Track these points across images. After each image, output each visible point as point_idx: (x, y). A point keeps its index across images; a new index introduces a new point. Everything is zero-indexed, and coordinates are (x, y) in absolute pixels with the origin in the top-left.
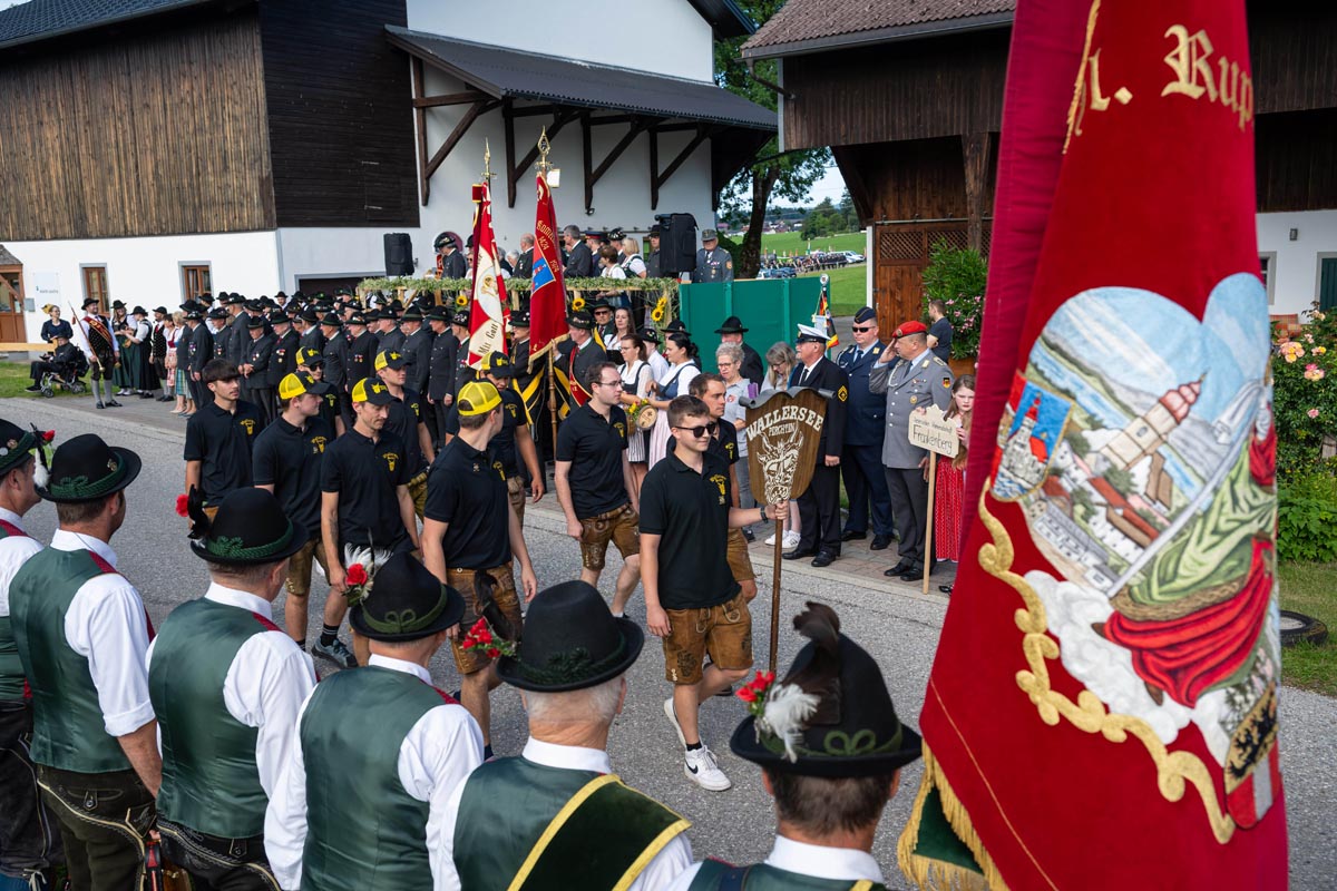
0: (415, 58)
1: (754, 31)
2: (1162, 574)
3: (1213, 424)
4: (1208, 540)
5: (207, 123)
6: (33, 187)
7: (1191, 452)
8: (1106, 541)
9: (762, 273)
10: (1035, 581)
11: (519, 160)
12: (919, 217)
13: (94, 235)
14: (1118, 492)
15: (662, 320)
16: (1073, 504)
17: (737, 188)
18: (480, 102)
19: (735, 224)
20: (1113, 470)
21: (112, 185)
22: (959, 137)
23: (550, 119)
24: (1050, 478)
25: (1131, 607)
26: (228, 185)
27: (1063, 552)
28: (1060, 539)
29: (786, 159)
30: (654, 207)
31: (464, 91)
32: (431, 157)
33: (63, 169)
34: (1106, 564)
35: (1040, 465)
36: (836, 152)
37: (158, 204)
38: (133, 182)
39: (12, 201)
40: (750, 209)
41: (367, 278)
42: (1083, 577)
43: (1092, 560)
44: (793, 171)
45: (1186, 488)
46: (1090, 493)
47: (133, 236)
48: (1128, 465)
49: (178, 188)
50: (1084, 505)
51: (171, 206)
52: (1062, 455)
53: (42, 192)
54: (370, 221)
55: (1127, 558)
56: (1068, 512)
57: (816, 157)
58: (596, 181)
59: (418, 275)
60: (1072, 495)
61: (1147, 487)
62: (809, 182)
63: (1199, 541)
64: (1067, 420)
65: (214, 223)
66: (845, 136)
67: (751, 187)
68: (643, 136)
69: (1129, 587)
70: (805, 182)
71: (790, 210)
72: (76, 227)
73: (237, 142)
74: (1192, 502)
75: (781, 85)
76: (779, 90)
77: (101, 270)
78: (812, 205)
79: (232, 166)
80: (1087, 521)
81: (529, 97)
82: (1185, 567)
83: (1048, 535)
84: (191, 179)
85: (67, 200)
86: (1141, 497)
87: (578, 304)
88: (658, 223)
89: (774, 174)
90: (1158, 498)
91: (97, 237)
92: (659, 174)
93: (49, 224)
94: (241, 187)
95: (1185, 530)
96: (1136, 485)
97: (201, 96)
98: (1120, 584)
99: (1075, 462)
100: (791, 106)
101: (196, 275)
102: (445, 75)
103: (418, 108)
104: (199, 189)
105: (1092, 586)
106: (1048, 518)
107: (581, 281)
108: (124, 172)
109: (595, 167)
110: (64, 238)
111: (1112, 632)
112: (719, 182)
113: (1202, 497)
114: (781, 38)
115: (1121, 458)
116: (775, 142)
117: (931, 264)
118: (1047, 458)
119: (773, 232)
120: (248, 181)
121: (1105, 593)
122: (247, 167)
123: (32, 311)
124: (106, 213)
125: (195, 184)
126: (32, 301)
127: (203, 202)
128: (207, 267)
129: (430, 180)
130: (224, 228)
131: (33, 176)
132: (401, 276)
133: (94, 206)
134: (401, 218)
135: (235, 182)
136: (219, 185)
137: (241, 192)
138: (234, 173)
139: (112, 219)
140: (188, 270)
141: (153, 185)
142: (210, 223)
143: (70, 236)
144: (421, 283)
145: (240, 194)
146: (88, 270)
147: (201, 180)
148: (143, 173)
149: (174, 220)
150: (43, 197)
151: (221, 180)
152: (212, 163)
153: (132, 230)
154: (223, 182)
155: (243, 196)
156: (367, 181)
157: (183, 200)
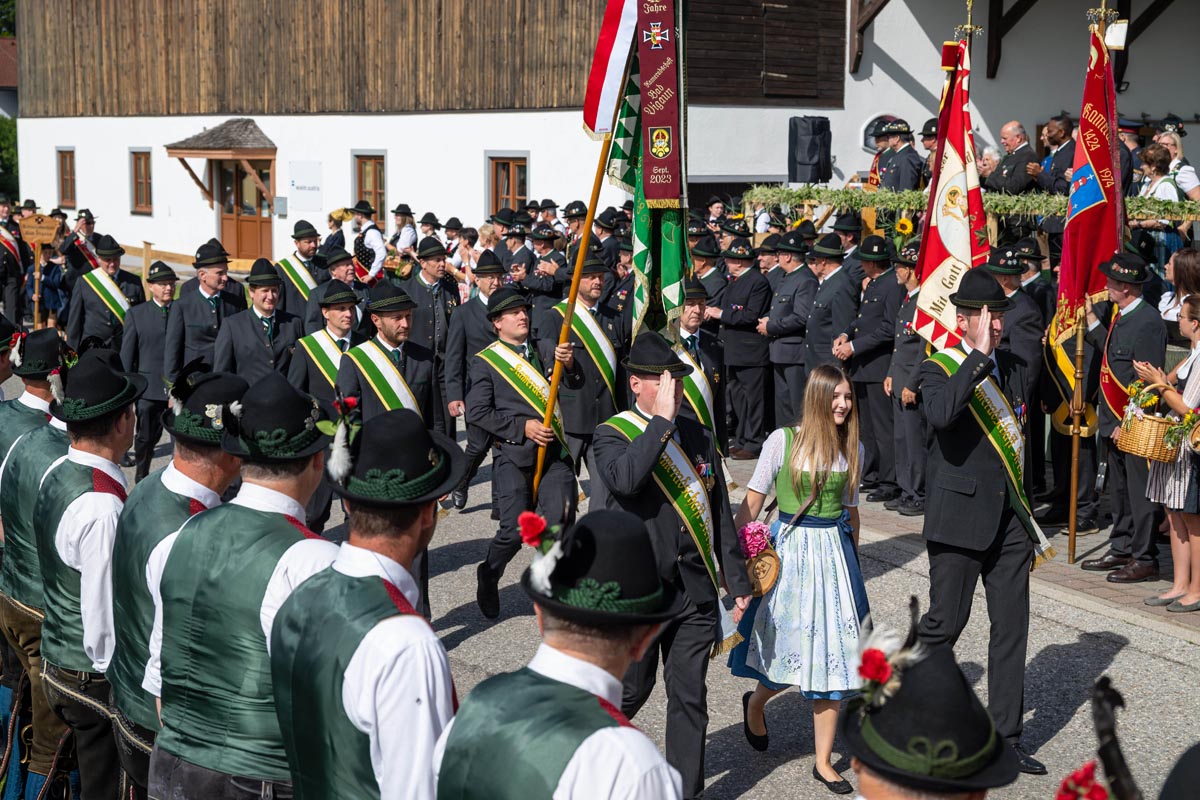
6: (300, 38)
11: (1010, 4)
13: (374, 108)
21: (405, 35)
26: (564, 39)
33: (341, 13)
37: (464, 65)
38: (433, 32)
39: (272, 58)
41: (759, 184)
47: (427, 111)
49: (494, 42)
51: (482, 68)
53: (311, 46)
54: (768, 96)
58: (1136, 36)
59: (835, 183)
65: (540, 94)
72: (351, 98)
77: (379, 160)
84: (513, 30)
85: (343, 58)
91: (378, 113)
93: (316, 92)
94: (581, 42)
101: (508, 170)
104: (523, 44)
108: (421, 18)
110: (333, 112)
122: (593, 11)
123: (283, 216)
124: (393, 77)
125: (518, 36)
126: (286, 199)
127: (526, 63)
128: (524, 159)
129: (865, 32)
130: (553, 102)
131: (301, 23)
132: (811, 184)
133: (377, 66)
134: (814, 93)
135: (574, 33)
136: (552, 38)
137: (581, 46)
138: (575, 20)
139: (399, 86)
140: (497, 163)
141: (460, 37)
142: (533, 95)
143: (342, 109)
144: (841, 196)
145: (580, 50)
146: (361, 159)
147: (526, 30)
148: (447, 18)
149: (483, 89)
150: (311, 52)
151: (554, 30)
152: (545, 5)
153: (425, 103)
154: (557, 32)
155: (584, 54)
156: (767, 34)
157: (499, 59)
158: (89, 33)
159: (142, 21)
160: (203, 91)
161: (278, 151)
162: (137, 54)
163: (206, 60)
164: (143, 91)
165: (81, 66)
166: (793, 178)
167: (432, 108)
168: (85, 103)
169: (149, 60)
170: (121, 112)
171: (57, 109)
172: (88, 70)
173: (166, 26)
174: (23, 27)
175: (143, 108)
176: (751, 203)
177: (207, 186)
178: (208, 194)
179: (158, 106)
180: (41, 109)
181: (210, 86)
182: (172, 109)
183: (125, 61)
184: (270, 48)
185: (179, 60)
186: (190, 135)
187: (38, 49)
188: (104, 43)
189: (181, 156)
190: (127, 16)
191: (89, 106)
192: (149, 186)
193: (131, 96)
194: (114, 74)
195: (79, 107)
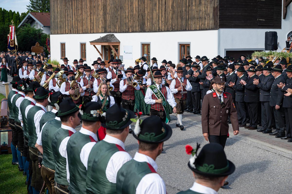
6: (127, 11)
13: (147, 31)
21: (156, 11)
26: (201, 11)
33: (138, 4)
37: (172, 18)
38: (163, 9)
39: (119, 17)
41: (256, 51)
47: (162, 31)
49: (181, 12)
51: (177, 19)
53: (130, 14)
54: (259, 26)
59: (279, 51)
65: (194, 26)
72: (141, 28)
77: (148, 45)
79: (203, 2)
84: (186, 8)
85: (138, 17)
91: (148, 32)
93: (131, 26)
94: (205, 11)
101: (184, 48)
104: (189, 12)
108: (160, 5)
110: (136, 32)
120: (209, 8)
122: (209, 3)
124: (152, 22)
125: (187, 10)
126: (123, 56)
127: (190, 17)
128: (189, 44)
129: (288, 7)
130: (197, 28)
131: (127, 7)
132: (272, 51)
133: (148, 19)
134: (273, 24)
135: (203, 9)
136: (197, 10)
137: (205, 13)
138: (204, 5)
139: (154, 24)
140: (181, 46)
141: (171, 10)
142: (192, 26)
143: (138, 31)
144: (280, 54)
145: (205, 14)
146: (143, 45)
147: (190, 8)
148: (168, 5)
149: (178, 25)
150: (130, 15)
151: (198, 8)
152: (195, 1)
153: (161, 29)
154: (198, 9)
155: (206, 15)
156: (259, 8)
157: (182, 16)
158: (69, 11)
159: (84, 8)
160: (100, 27)
161: (121, 43)
162: (82, 17)
163: (101, 18)
164: (84, 27)
165: (67, 20)
166: (266, 49)
167: (163, 30)
168: (68, 30)
169: (86, 18)
170: (78, 32)
171: (61, 32)
172: (69, 21)
173: (90, 9)
174: (52, 10)
175: (84, 32)
176: (254, 56)
177: (101, 53)
178: (101, 55)
179: (88, 31)
180: (56, 32)
181: (102, 25)
182: (92, 32)
183: (79, 19)
184: (119, 14)
185: (94, 18)
186: (96, 39)
187: (56, 16)
188: (73, 14)
189: (94, 45)
190: (80, 6)
191: (69, 31)
192: (85, 53)
193: (81, 28)
194: (76, 22)
195: (67, 31)
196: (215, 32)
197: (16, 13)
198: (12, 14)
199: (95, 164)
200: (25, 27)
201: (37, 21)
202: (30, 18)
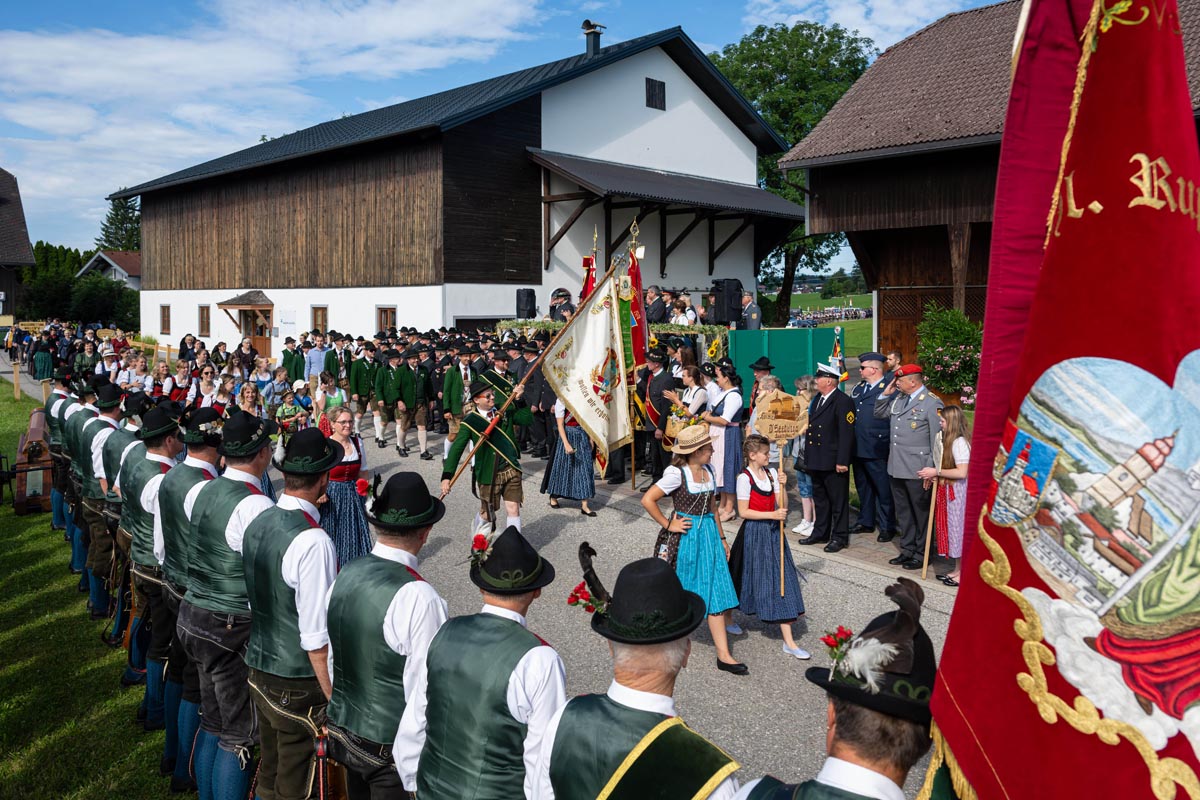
0: (545, 169)
1: (788, 150)
2: (1146, 599)
3: (1187, 472)
4: (1187, 571)
5: (402, 212)
6: (286, 253)
7: (1167, 495)
8: (1094, 567)
9: (791, 323)
10: (1030, 596)
11: (614, 239)
12: (915, 284)
13: (322, 286)
14: (1104, 526)
15: (715, 356)
16: (1064, 534)
17: (773, 261)
18: (587, 198)
19: (770, 288)
20: (1098, 507)
21: (337, 252)
22: (946, 226)
23: (637, 210)
24: (1042, 510)
25: (1119, 626)
26: (413, 254)
27: (1056, 573)
28: (1052, 562)
29: (810, 241)
30: (711, 274)
31: (577, 191)
32: (552, 237)
33: (306, 241)
34: (1095, 587)
35: (1033, 499)
36: (849, 235)
37: (366, 266)
38: (351, 250)
39: (272, 262)
40: (783, 275)
41: (503, 320)
42: (1074, 596)
43: (1082, 582)
44: (815, 248)
45: (1165, 526)
46: (1079, 526)
47: (347, 287)
48: (1111, 504)
49: (380, 255)
50: (1074, 536)
51: (374, 268)
52: (1051, 492)
53: (291, 256)
54: (507, 280)
55: (1115, 584)
56: (1059, 539)
57: (833, 239)
58: (668, 254)
59: (538, 318)
60: (1061, 526)
61: (1129, 523)
62: (828, 258)
63: (1179, 572)
64: (1055, 462)
65: (402, 279)
66: (857, 224)
67: (783, 260)
68: (704, 223)
69: (1116, 608)
70: (825, 257)
71: (813, 277)
72: (310, 281)
73: (422, 225)
74: (1171, 538)
75: (808, 188)
76: (807, 192)
77: (324, 310)
78: (830, 273)
79: (417, 240)
80: (1077, 550)
81: (623, 195)
82: (1168, 594)
83: (1042, 558)
84: (389, 250)
85: (307, 262)
86: (1124, 532)
87: (653, 343)
88: (713, 285)
89: (801, 251)
90: (1139, 533)
91: (324, 287)
92: (715, 250)
93: (293, 278)
94: (421, 255)
95: (1166, 562)
96: (1119, 522)
97: (400, 194)
98: (1108, 606)
99: (1063, 498)
100: (815, 202)
101: (387, 314)
102: (565, 180)
103: (545, 203)
104: (394, 256)
105: (1083, 605)
106: (1041, 544)
107: (656, 326)
108: (345, 244)
109: (668, 244)
110: (302, 287)
111: (1104, 647)
112: (759, 256)
113: (1180, 534)
114: (808, 155)
115: (1105, 498)
116: (803, 227)
117: (924, 320)
118: (1039, 493)
119: (800, 293)
120: (426, 251)
121: (1096, 612)
122: (427, 241)
123: (277, 336)
124: (331, 272)
125: (391, 252)
126: (277, 329)
127: (395, 265)
128: (394, 309)
129: (551, 252)
130: (408, 283)
131: (286, 246)
132: (527, 319)
133: (324, 266)
134: (528, 278)
135: (418, 252)
136: (407, 253)
138: (418, 245)
139: (334, 274)
140: (381, 311)
141: (364, 253)
142: (399, 279)
143: (306, 286)
145: (421, 259)
146: (316, 310)
147: (395, 250)
148: (357, 245)
149: (375, 277)
150: (291, 260)
152: (404, 239)
153: (347, 283)
154: (409, 251)
155: (423, 261)
156: (507, 253)
157: (383, 263)
158: (179, 250)
159: (206, 244)
160: (237, 277)
161: (275, 306)
162: (203, 260)
163: (239, 263)
164: (207, 278)
165: (174, 266)
167: (350, 286)
168: (176, 284)
169: (210, 262)
170: (194, 287)
171: (161, 286)
172: (178, 268)
173: (218, 247)
174: (144, 246)
175: (206, 285)
176: (500, 328)
178: (239, 326)
179: (213, 285)
180: (153, 285)
181: (240, 274)
182: (221, 286)
184: (271, 257)
185: (225, 263)
186: (230, 298)
187: (152, 257)
188: (186, 255)
189: (225, 309)
190: (199, 243)
191: (178, 285)
192: (208, 324)
193: (200, 280)
194: (192, 269)
195: (173, 285)
196: (438, 289)
197: (73, 251)
198: (64, 252)
199: (205, 520)
200: (91, 276)
201: (115, 266)
202: (101, 261)
